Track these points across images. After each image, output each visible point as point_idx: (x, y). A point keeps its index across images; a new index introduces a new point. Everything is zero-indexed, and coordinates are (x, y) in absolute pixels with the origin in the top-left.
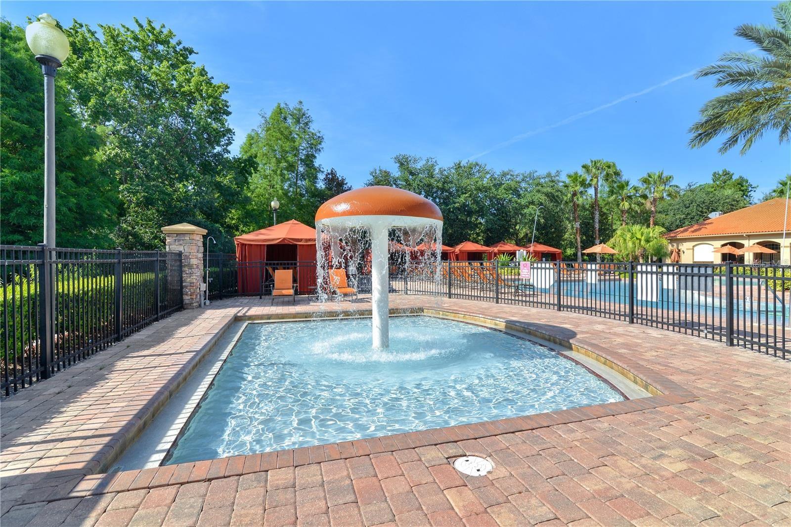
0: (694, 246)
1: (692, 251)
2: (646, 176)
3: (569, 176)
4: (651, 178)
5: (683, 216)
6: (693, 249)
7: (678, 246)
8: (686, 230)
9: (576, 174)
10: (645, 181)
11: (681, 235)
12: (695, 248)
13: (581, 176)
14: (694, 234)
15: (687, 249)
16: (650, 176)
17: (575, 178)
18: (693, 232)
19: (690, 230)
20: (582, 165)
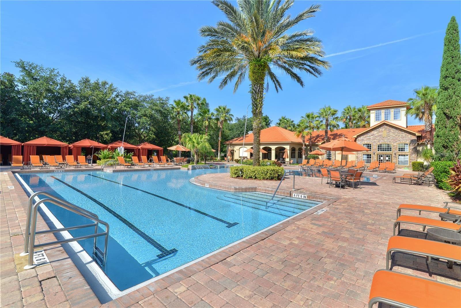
0: (240, 148)
1: (239, 151)
2: (218, 108)
3: (175, 102)
4: (221, 109)
5: (239, 132)
6: (239, 150)
7: (233, 148)
8: (237, 140)
9: (180, 101)
10: (217, 110)
11: (234, 142)
12: (240, 149)
13: (182, 102)
14: (240, 142)
15: (237, 150)
16: (220, 108)
17: (178, 103)
18: (240, 140)
19: (239, 139)
20: (184, 96)
